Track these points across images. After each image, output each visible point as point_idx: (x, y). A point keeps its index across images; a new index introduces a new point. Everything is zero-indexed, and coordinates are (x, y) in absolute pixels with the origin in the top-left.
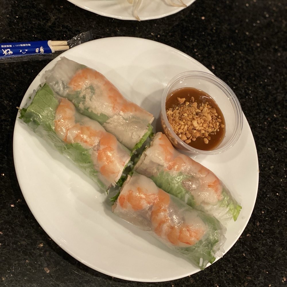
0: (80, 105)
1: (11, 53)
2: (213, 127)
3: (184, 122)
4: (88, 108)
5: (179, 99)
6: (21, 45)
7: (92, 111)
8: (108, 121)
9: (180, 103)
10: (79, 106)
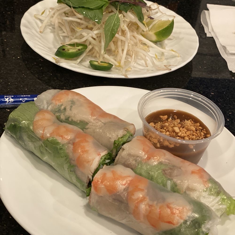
0: (61, 116)
1: (12, 101)
2: (197, 136)
3: (165, 130)
4: (69, 118)
5: (161, 116)
6: (22, 96)
7: (72, 120)
8: (87, 127)
9: (162, 119)
10: (60, 118)
